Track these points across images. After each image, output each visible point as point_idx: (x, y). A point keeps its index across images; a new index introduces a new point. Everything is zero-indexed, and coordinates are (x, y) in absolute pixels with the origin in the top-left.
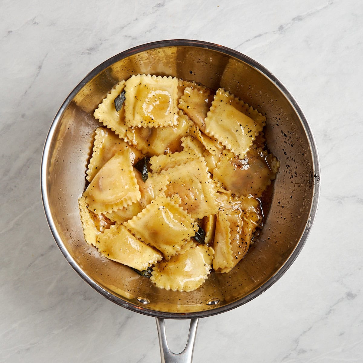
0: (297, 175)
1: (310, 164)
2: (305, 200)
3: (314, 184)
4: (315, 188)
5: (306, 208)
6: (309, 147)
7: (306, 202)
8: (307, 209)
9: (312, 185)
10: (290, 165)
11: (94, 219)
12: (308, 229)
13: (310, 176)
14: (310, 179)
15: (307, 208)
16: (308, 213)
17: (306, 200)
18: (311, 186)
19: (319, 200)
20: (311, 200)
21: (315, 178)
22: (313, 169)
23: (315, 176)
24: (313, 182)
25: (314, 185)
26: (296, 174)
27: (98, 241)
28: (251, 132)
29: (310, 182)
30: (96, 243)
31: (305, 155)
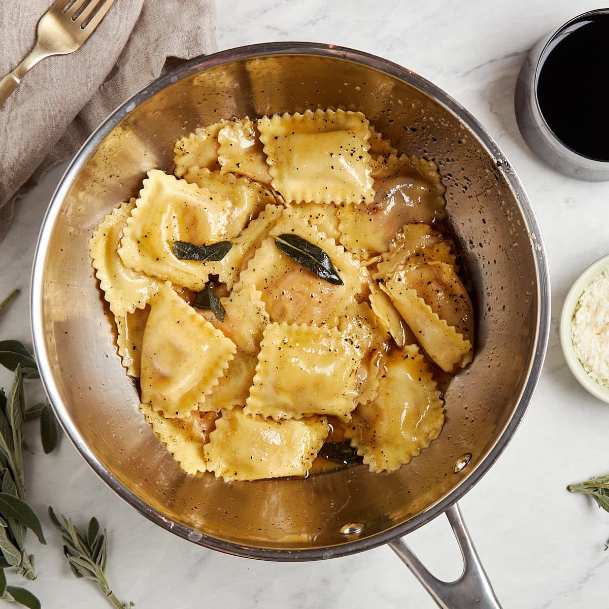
0: (470, 181)
1: (479, 151)
2: (508, 212)
3: (505, 177)
4: (512, 183)
5: (516, 224)
6: (461, 125)
7: (512, 214)
8: (519, 224)
9: (503, 181)
10: (450, 173)
11: (181, 426)
12: (541, 254)
13: (492, 169)
14: (494, 174)
15: (518, 221)
16: (524, 230)
17: (510, 212)
18: (503, 183)
19: (528, 198)
20: (517, 206)
21: (500, 168)
22: (489, 156)
23: (499, 164)
24: (502, 175)
25: (507, 180)
26: (468, 180)
27: (207, 460)
28: (354, 151)
29: (497, 179)
30: (206, 464)
31: (464, 141)
